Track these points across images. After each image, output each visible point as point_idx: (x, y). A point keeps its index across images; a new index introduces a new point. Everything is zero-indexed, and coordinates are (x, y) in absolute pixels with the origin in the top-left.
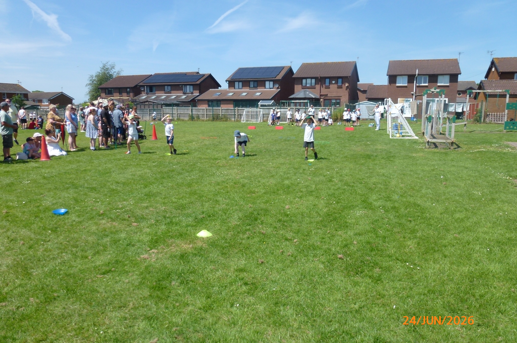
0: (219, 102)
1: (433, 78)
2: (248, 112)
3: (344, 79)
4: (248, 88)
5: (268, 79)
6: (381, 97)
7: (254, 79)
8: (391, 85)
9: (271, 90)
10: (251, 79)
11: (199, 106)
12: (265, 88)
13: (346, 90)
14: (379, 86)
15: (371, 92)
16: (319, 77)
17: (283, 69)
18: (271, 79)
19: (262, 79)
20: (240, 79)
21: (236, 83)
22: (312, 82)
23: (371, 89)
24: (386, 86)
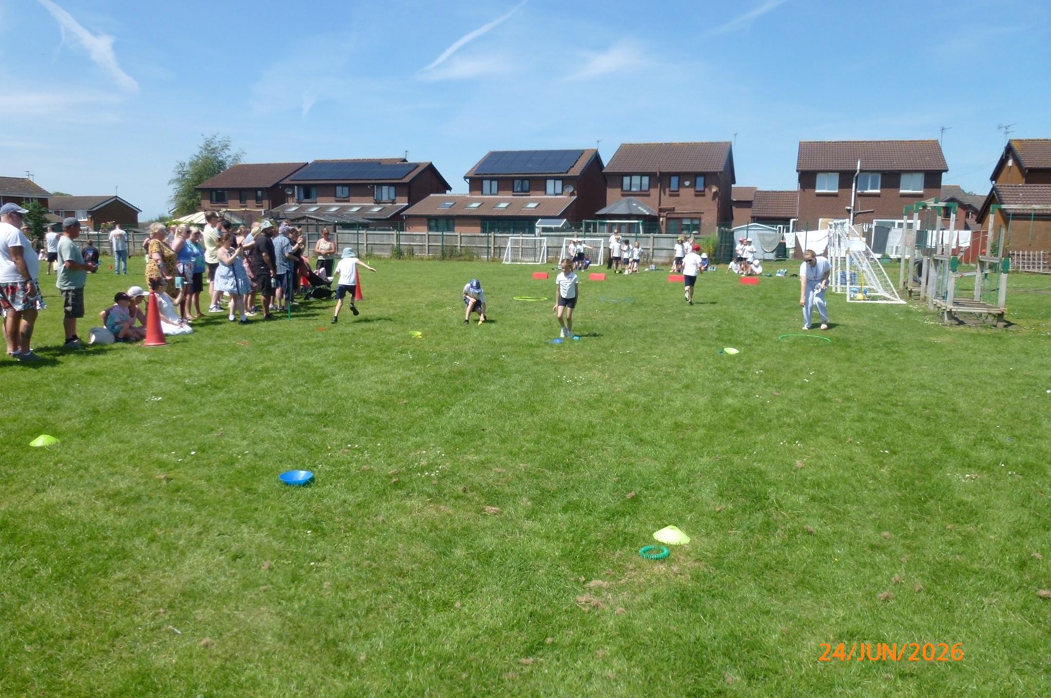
0: (451, 222)
1: (891, 179)
2: (516, 242)
3: (709, 177)
4: (511, 192)
5: (552, 175)
6: (782, 215)
7: (523, 176)
8: (804, 191)
9: (559, 197)
10: (517, 175)
11: (409, 228)
12: (546, 194)
13: (713, 200)
14: (778, 193)
15: (762, 205)
16: (658, 173)
17: (581, 155)
18: (559, 175)
19: (539, 175)
20: (494, 174)
21: (484, 181)
22: (643, 182)
23: (761, 198)
24: (792, 193)
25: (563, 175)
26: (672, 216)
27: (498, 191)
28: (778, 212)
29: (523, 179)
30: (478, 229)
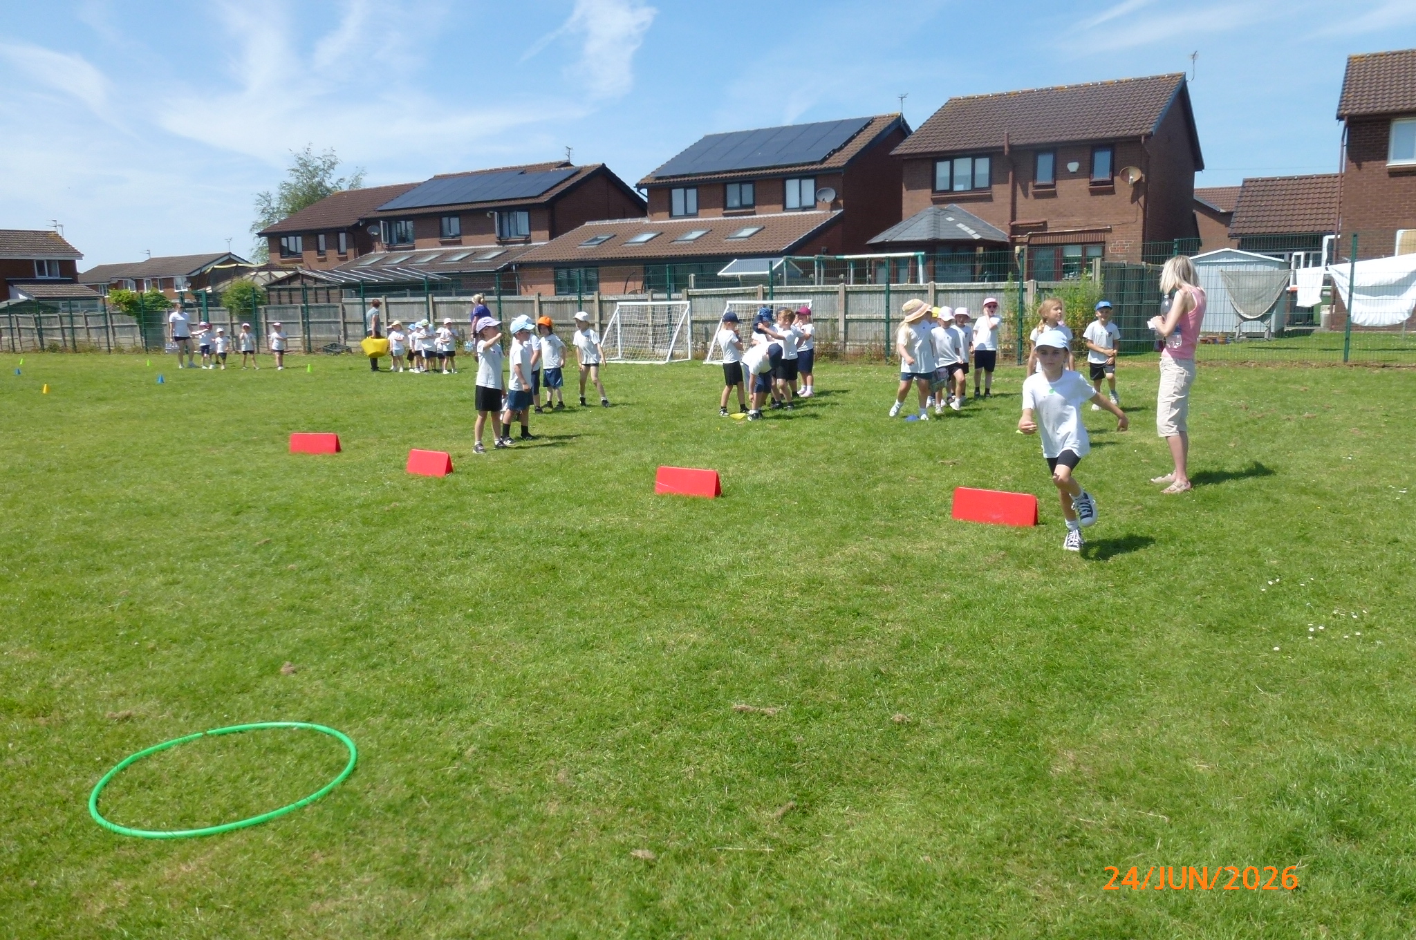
0: (594, 272)
3: (1122, 149)
4: (718, 210)
5: (792, 169)
6: (1305, 229)
7: (740, 174)
8: (1359, 166)
9: (808, 213)
10: (728, 175)
11: (526, 288)
12: (785, 209)
13: (1132, 202)
14: (1297, 181)
15: (1257, 208)
16: (1006, 149)
17: (866, 127)
18: (806, 168)
19: (768, 171)
20: (689, 175)
21: (674, 191)
22: (977, 172)
23: (1255, 193)
24: (1332, 179)
25: (814, 167)
26: (1040, 240)
27: (698, 209)
28: (1294, 223)
29: (742, 181)
30: (639, 284)
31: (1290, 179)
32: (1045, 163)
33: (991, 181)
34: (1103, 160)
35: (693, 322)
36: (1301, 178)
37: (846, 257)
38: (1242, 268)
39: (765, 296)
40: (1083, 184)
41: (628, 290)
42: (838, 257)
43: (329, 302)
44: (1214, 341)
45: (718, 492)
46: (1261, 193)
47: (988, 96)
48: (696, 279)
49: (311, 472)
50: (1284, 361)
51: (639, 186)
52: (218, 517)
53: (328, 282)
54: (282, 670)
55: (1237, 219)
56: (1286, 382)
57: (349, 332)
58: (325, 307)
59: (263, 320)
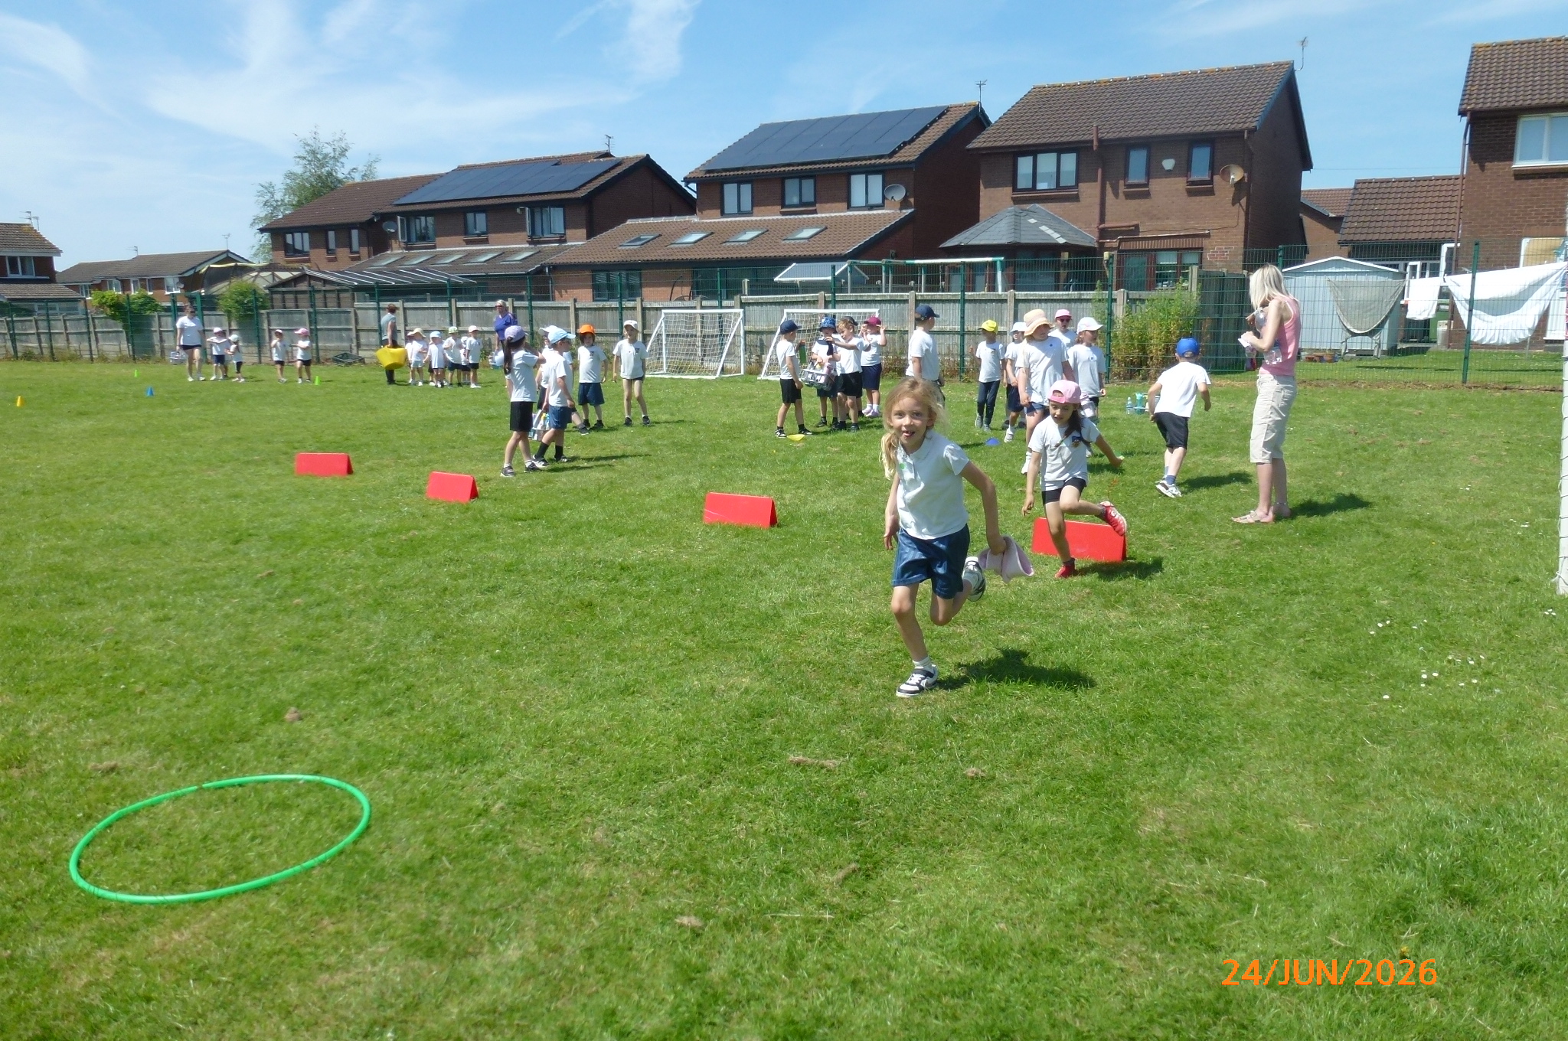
0: (636, 276)
3: (1223, 145)
4: (778, 207)
5: (859, 163)
6: (1422, 236)
7: (800, 168)
8: (1482, 168)
9: (875, 212)
10: (787, 169)
11: (560, 293)
12: (849, 207)
13: (1233, 204)
14: (1414, 184)
15: (1370, 213)
16: (1095, 143)
17: (940, 117)
18: (873, 162)
19: (831, 165)
20: (743, 169)
21: (727, 187)
22: (1062, 169)
23: (1368, 196)
24: (1452, 182)
25: (882, 161)
26: (1132, 245)
27: (753, 206)
28: (1411, 229)
29: (801, 176)
30: (687, 290)
31: (1406, 180)
32: (1138, 160)
33: (1078, 180)
34: (1201, 157)
35: (746, 333)
36: (1418, 180)
37: (917, 262)
38: (1352, 278)
39: (826, 304)
40: (1180, 183)
41: (674, 297)
42: (908, 262)
43: (339, 306)
44: (1321, 359)
45: (773, 521)
46: (1374, 196)
47: (1075, 85)
48: (750, 286)
49: (319, 497)
50: (1397, 381)
51: (687, 180)
52: (215, 546)
53: (339, 284)
54: (288, 716)
55: (1348, 225)
56: (1399, 405)
57: (363, 341)
58: (335, 312)
59: (265, 326)
